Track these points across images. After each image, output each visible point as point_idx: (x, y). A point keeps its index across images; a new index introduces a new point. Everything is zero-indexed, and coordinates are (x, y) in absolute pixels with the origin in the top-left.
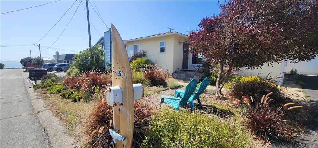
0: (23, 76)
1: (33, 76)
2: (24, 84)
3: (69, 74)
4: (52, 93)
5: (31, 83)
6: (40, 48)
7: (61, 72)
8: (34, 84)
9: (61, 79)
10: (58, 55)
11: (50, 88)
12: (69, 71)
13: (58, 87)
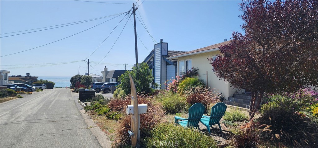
0: (73, 97)
1: (84, 97)
2: (76, 105)
3: (116, 95)
4: (100, 114)
5: (82, 105)
6: (88, 64)
7: (108, 93)
8: (85, 106)
9: (107, 101)
10: (106, 72)
11: (98, 109)
12: (116, 92)
13: (105, 109)
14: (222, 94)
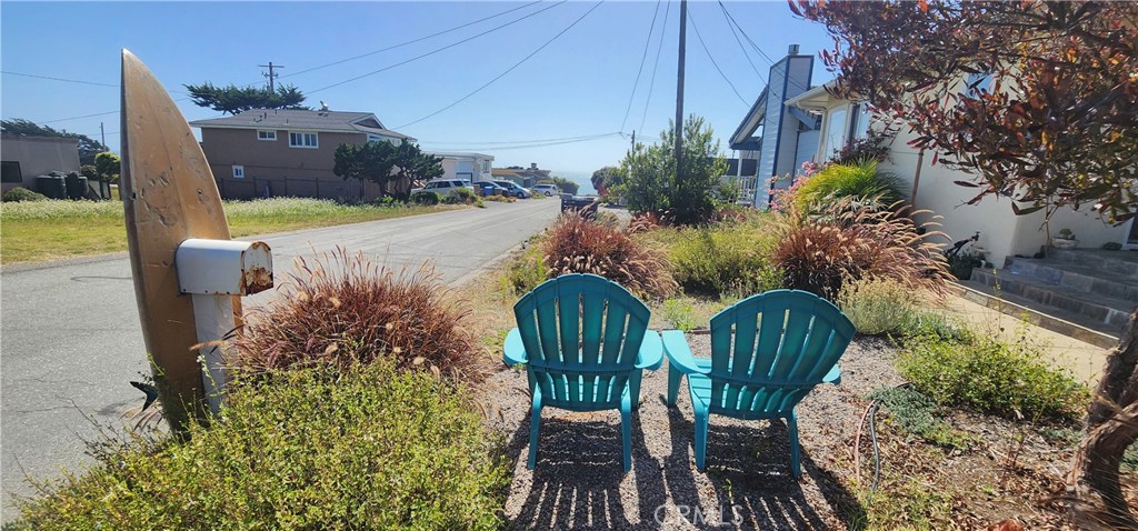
14: (976, 238)
